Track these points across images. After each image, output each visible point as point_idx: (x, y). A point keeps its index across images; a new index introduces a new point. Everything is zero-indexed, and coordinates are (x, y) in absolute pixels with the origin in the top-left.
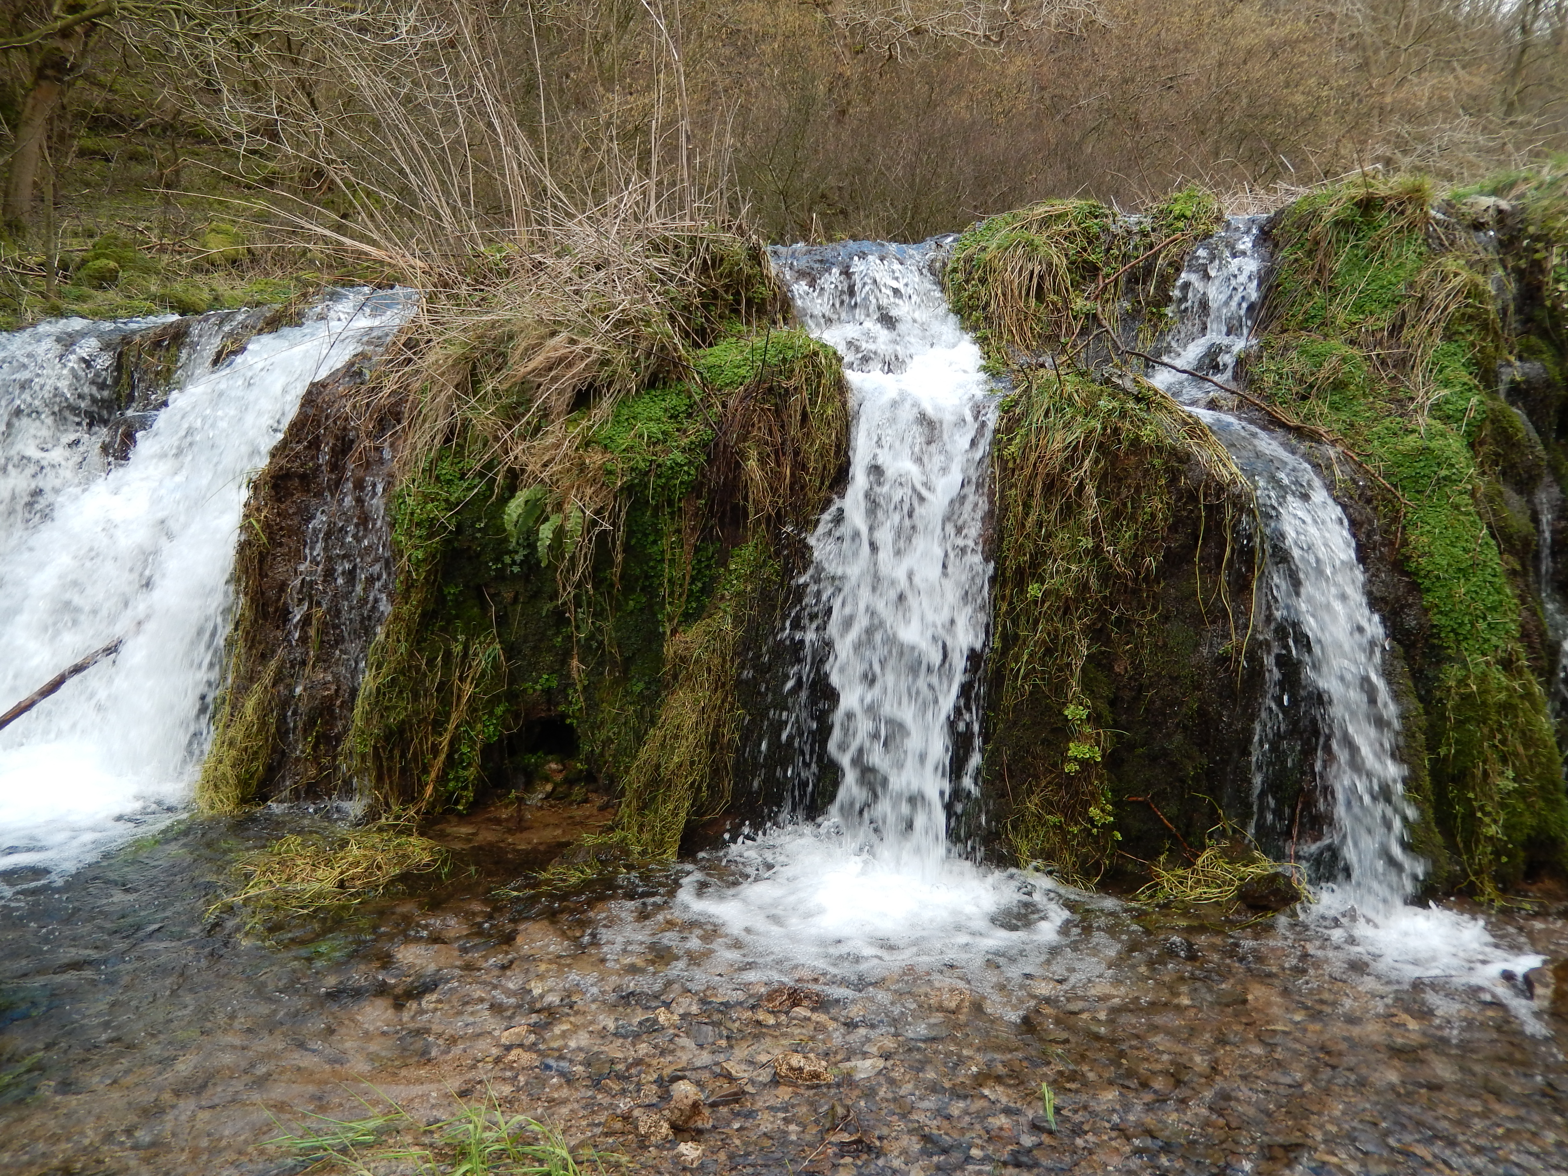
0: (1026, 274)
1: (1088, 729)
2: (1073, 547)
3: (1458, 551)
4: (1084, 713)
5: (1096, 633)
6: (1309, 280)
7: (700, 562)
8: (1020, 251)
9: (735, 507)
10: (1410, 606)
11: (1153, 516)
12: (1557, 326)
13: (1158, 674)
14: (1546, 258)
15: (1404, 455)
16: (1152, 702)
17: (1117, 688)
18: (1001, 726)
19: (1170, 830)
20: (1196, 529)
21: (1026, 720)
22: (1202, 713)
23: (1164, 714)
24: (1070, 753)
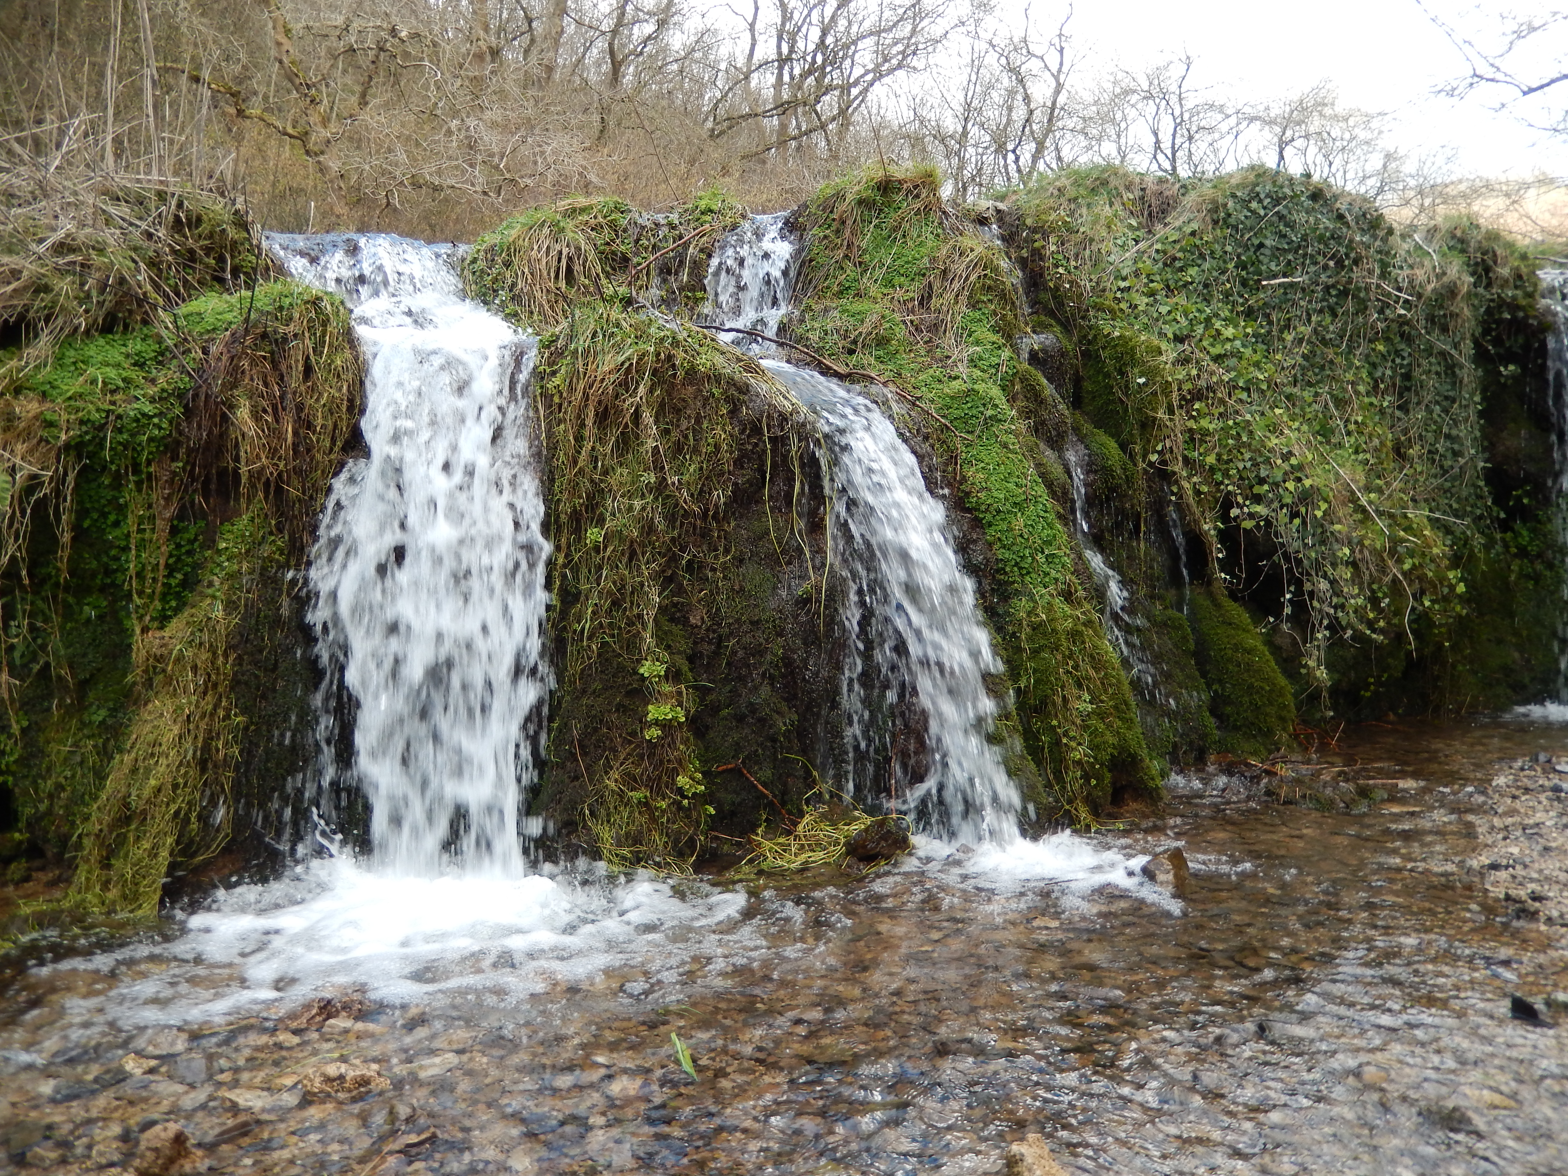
0: (554, 253)
1: (667, 688)
2: (633, 483)
3: (1011, 486)
4: (661, 669)
5: (667, 580)
6: (841, 253)
7: (178, 546)
8: (546, 231)
9: (223, 473)
10: (975, 542)
11: (717, 447)
12: (1061, 305)
13: (738, 621)
14: (1043, 247)
15: (952, 398)
16: (734, 653)
17: (695, 643)
18: (567, 698)
19: (766, 797)
20: (763, 464)
21: (597, 685)
22: (787, 661)
23: (748, 666)
24: (650, 717)
